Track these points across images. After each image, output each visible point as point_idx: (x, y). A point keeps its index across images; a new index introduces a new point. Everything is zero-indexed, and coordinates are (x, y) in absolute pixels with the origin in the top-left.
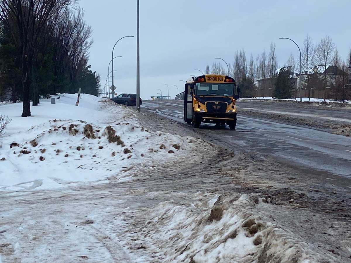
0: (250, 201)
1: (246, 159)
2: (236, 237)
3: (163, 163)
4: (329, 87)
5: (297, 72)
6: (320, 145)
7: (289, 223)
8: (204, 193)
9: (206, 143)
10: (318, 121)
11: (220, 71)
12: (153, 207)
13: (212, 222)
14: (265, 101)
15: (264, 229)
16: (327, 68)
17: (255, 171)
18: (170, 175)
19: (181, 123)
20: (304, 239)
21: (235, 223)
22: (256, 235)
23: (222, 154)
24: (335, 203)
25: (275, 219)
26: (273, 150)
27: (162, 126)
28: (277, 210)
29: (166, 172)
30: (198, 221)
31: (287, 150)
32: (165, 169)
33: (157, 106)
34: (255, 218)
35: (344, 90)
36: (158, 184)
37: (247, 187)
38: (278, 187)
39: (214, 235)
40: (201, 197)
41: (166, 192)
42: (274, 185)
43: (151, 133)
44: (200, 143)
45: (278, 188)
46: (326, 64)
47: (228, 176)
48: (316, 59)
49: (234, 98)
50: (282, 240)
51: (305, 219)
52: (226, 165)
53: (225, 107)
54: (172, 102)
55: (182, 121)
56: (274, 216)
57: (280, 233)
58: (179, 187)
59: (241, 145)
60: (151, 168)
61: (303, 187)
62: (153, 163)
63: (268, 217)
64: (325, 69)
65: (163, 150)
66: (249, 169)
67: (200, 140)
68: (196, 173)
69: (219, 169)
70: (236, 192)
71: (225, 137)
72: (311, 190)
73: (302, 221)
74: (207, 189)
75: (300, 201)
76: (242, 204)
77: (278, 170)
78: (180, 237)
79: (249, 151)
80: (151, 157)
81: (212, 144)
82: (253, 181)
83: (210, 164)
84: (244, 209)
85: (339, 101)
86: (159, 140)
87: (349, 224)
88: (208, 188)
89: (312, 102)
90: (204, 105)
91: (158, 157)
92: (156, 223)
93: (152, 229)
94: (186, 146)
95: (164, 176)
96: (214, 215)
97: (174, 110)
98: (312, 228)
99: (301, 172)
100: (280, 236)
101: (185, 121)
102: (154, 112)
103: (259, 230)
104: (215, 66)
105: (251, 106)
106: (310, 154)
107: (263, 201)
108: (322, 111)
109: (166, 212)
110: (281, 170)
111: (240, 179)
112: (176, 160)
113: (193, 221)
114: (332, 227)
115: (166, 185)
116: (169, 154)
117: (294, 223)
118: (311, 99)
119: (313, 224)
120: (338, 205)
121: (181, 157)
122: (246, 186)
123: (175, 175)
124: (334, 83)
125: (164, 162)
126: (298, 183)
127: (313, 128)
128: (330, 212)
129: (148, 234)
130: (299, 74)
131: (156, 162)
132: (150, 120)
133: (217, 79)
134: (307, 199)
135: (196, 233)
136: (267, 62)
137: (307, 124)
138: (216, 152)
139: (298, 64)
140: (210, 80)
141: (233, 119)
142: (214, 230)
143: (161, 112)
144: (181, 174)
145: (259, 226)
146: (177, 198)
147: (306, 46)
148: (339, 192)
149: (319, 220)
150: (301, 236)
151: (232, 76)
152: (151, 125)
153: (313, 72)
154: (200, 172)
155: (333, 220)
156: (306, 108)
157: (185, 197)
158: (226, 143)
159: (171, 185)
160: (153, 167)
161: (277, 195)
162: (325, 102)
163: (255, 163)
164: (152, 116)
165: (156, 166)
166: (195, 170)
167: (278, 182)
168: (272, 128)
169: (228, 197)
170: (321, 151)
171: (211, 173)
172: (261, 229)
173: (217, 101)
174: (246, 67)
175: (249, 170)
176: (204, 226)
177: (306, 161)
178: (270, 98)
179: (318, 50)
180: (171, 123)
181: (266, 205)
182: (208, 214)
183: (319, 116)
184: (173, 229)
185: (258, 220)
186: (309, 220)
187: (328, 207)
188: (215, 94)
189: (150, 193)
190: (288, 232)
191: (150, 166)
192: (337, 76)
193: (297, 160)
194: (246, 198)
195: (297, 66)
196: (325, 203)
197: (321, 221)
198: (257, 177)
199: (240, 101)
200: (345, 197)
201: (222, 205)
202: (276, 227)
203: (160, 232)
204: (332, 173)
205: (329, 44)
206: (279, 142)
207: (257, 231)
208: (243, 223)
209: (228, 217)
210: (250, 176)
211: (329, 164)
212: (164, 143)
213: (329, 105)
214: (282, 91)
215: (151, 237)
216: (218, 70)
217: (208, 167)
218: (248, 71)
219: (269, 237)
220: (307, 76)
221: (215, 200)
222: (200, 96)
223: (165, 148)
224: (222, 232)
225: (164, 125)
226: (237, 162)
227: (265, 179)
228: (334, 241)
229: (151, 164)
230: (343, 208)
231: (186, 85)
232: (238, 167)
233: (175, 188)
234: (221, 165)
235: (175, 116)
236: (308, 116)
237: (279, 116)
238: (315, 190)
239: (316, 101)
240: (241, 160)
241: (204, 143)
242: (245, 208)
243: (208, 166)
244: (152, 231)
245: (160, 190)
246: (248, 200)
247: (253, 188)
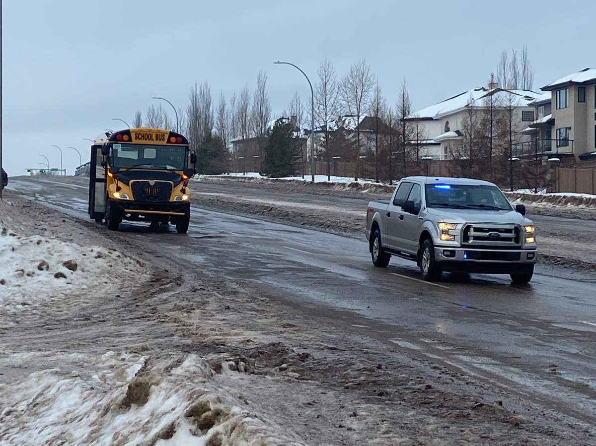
0: (203, 368)
1: (204, 289)
2: (172, 436)
3: (44, 296)
4: (365, 157)
5: (306, 128)
6: (344, 263)
7: (277, 407)
8: (119, 354)
9: (128, 259)
10: (342, 219)
11: (161, 123)
12: (18, 382)
13: (129, 409)
14: (246, 181)
15: (226, 420)
16: (360, 120)
17: (219, 312)
18: (57, 321)
19: (83, 220)
20: (300, 437)
21: (173, 409)
22: (211, 432)
23: (158, 280)
24: (364, 371)
25: (248, 402)
26: (255, 272)
27: (45, 227)
28: (255, 384)
29: (48, 315)
30: (103, 408)
31: (283, 272)
32: (47, 308)
33: (39, 187)
34: (209, 399)
35: (390, 162)
36: (31, 337)
37: (203, 343)
38: (261, 341)
39: (131, 433)
40: (113, 362)
41: (47, 353)
42: (255, 338)
43: (21, 239)
44: (117, 258)
45: (261, 343)
46: (359, 113)
47: (168, 322)
48: (341, 104)
49: (184, 174)
50: (257, 440)
51: (307, 400)
52: (166, 300)
53: (168, 190)
54: (67, 180)
55: (87, 217)
56: (249, 395)
57: (254, 427)
58: (71, 343)
59: (196, 263)
60: (20, 306)
61: (308, 341)
62: (23, 297)
63: (235, 397)
64: (357, 122)
65: (45, 272)
66: (209, 308)
67: (117, 253)
68: (107, 317)
69: (152, 309)
70: (182, 351)
71: (166, 247)
72: (322, 347)
73: (300, 404)
74: (126, 346)
75: (300, 368)
76: (188, 374)
77: (264, 310)
78: (67, 438)
79: (211, 274)
80: (19, 286)
81: (141, 260)
82: (215, 331)
83: (135, 299)
84: (190, 383)
85: (383, 183)
86: (36, 253)
87: (387, 409)
88: (129, 344)
89: (333, 184)
90: (128, 185)
91: (34, 285)
92: (23, 412)
93: (13, 425)
94: (89, 265)
95: (45, 323)
96: (134, 395)
97: (71, 195)
98: (318, 418)
99: (305, 314)
100: (254, 432)
101: (91, 218)
102: (32, 199)
103: (216, 422)
104: (152, 113)
105: (220, 190)
106: (325, 280)
107: (231, 367)
108: (349, 200)
109: (44, 391)
110: (268, 309)
111: (190, 328)
112: (68, 292)
113: (94, 407)
114: (355, 415)
115: (48, 340)
116: (56, 279)
117: (286, 409)
118: (331, 177)
119: (320, 409)
120: (369, 373)
121: (79, 285)
122: (202, 339)
123: (66, 319)
124: (374, 149)
125: (46, 295)
126: (300, 334)
127: (333, 231)
128: (353, 386)
129: (4, 435)
130: (310, 130)
131: (30, 296)
132: (21, 215)
133: (154, 137)
134: (313, 363)
135: (97, 430)
136: (251, 109)
137: (321, 224)
138: (147, 276)
139: (308, 112)
140: (139, 139)
141: (184, 214)
142: (133, 424)
143: (46, 199)
144: (77, 319)
145: (218, 413)
146: (67, 364)
147: (322, 80)
148: (373, 351)
149: (332, 401)
150: (297, 433)
151: (184, 132)
152: (24, 223)
153: (336, 128)
154: (114, 314)
155: (358, 402)
156: (321, 193)
157: (82, 362)
158: (168, 258)
159: (56, 339)
160: (24, 304)
161: (258, 356)
162: (357, 184)
163: (221, 296)
164: (28, 206)
165: (30, 302)
166: (106, 310)
167: (263, 332)
168: (257, 232)
169: (162, 361)
170: (345, 275)
171: (137, 317)
172: (221, 420)
173: (152, 180)
174: (210, 115)
175: (210, 310)
176: (113, 416)
177: (318, 293)
178: (257, 175)
179: (345, 86)
180: (64, 221)
181: (235, 376)
182: (123, 393)
183: (344, 209)
184: (54, 424)
185: (215, 403)
186: (314, 402)
187: (351, 378)
188: (149, 167)
189: (15, 355)
190: (270, 424)
191: (18, 304)
192: (379, 136)
193: (300, 291)
194: (196, 363)
195: (306, 116)
196: (345, 371)
197: (336, 403)
198: (224, 322)
199: (199, 180)
200: (383, 358)
201: (149, 376)
202: (248, 415)
203: (29, 429)
204: (363, 315)
205: (365, 75)
206: (269, 258)
207: (213, 424)
208: (188, 409)
209: (160, 399)
210: (210, 322)
211: (358, 299)
212: (46, 258)
213: (364, 189)
214: (277, 162)
215: (12, 440)
216: (157, 121)
217: (131, 304)
218: (215, 122)
219: (233, 434)
220: (324, 135)
221: (138, 367)
222: (121, 170)
223: (48, 267)
224: (146, 427)
225: (50, 224)
226: (187, 295)
227: (239, 326)
228: (357, 441)
229: (19, 298)
230: (377, 379)
231: (94, 148)
232: (187, 305)
233: (64, 346)
234: (155, 301)
235: (71, 208)
236: (325, 209)
237: (271, 210)
238: (330, 346)
239: (340, 182)
240: (195, 291)
241: (125, 259)
242: (192, 381)
243: (131, 302)
244: (12, 428)
245: (34, 349)
246: (200, 365)
247: (215, 344)
